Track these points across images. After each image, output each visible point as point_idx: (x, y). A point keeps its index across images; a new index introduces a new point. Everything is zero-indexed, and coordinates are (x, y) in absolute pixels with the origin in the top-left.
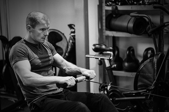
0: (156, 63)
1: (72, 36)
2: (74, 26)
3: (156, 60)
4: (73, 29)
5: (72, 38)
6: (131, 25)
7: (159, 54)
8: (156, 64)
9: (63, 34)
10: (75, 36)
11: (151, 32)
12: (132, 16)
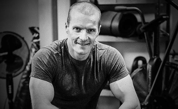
0: (150, 70)
1: (35, 43)
2: (38, 28)
3: (150, 66)
4: (37, 33)
5: (35, 45)
6: (116, 24)
7: (155, 58)
8: (150, 73)
9: (23, 38)
10: (39, 42)
11: (144, 29)
12: (118, 11)
